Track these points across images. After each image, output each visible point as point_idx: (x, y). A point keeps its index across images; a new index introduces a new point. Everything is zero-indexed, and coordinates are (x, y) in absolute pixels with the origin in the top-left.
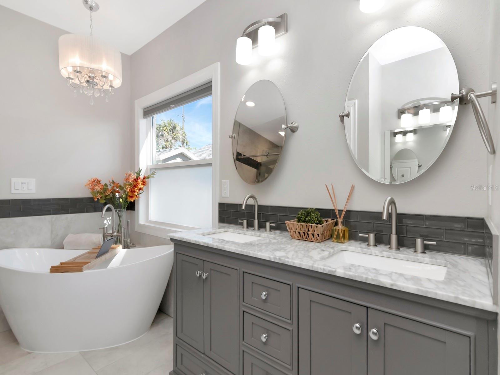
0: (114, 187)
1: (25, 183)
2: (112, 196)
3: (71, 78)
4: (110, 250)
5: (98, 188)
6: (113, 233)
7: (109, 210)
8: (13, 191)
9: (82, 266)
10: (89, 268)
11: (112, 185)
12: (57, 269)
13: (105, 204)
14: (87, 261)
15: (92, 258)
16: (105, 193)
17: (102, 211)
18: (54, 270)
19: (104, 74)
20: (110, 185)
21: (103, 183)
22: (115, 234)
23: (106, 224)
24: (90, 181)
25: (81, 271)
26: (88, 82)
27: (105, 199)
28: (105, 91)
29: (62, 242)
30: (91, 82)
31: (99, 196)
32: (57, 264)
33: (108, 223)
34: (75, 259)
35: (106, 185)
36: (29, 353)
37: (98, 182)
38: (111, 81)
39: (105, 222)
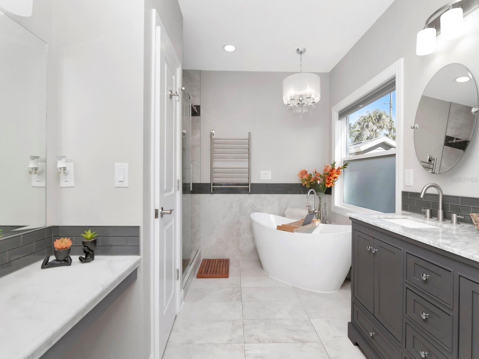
0: (316, 176)
1: (266, 174)
2: (314, 183)
3: (289, 104)
4: (312, 222)
5: (305, 177)
6: (315, 210)
7: (312, 193)
8: (261, 179)
9: (293, 229)
10: (298, 231)
11: (315, 174)
12: (280, 228)
13: (310, 188)
14: (297, 226)
15: (300, 225)
16: (310, 180)
17: (307, 193)
18: (279, 228)
19: (308, 97)
20: (314, 175)
21: (309, 173)
22: (316, 211)
23: (310, 204)
24: (300, 172)
25: (293, 232)
26: (299, 104)
27: (310, 185)
28: (309, 107)
29: (284, 213)
30: (301, 104)
31: (306, 183)
32: (281, 225)
33: (312, 203)
34: (290, 224)
35: (311, 175)
36: (267, 276)
37: (306, 172)
38: (313, 99)
39: (310, 202)
